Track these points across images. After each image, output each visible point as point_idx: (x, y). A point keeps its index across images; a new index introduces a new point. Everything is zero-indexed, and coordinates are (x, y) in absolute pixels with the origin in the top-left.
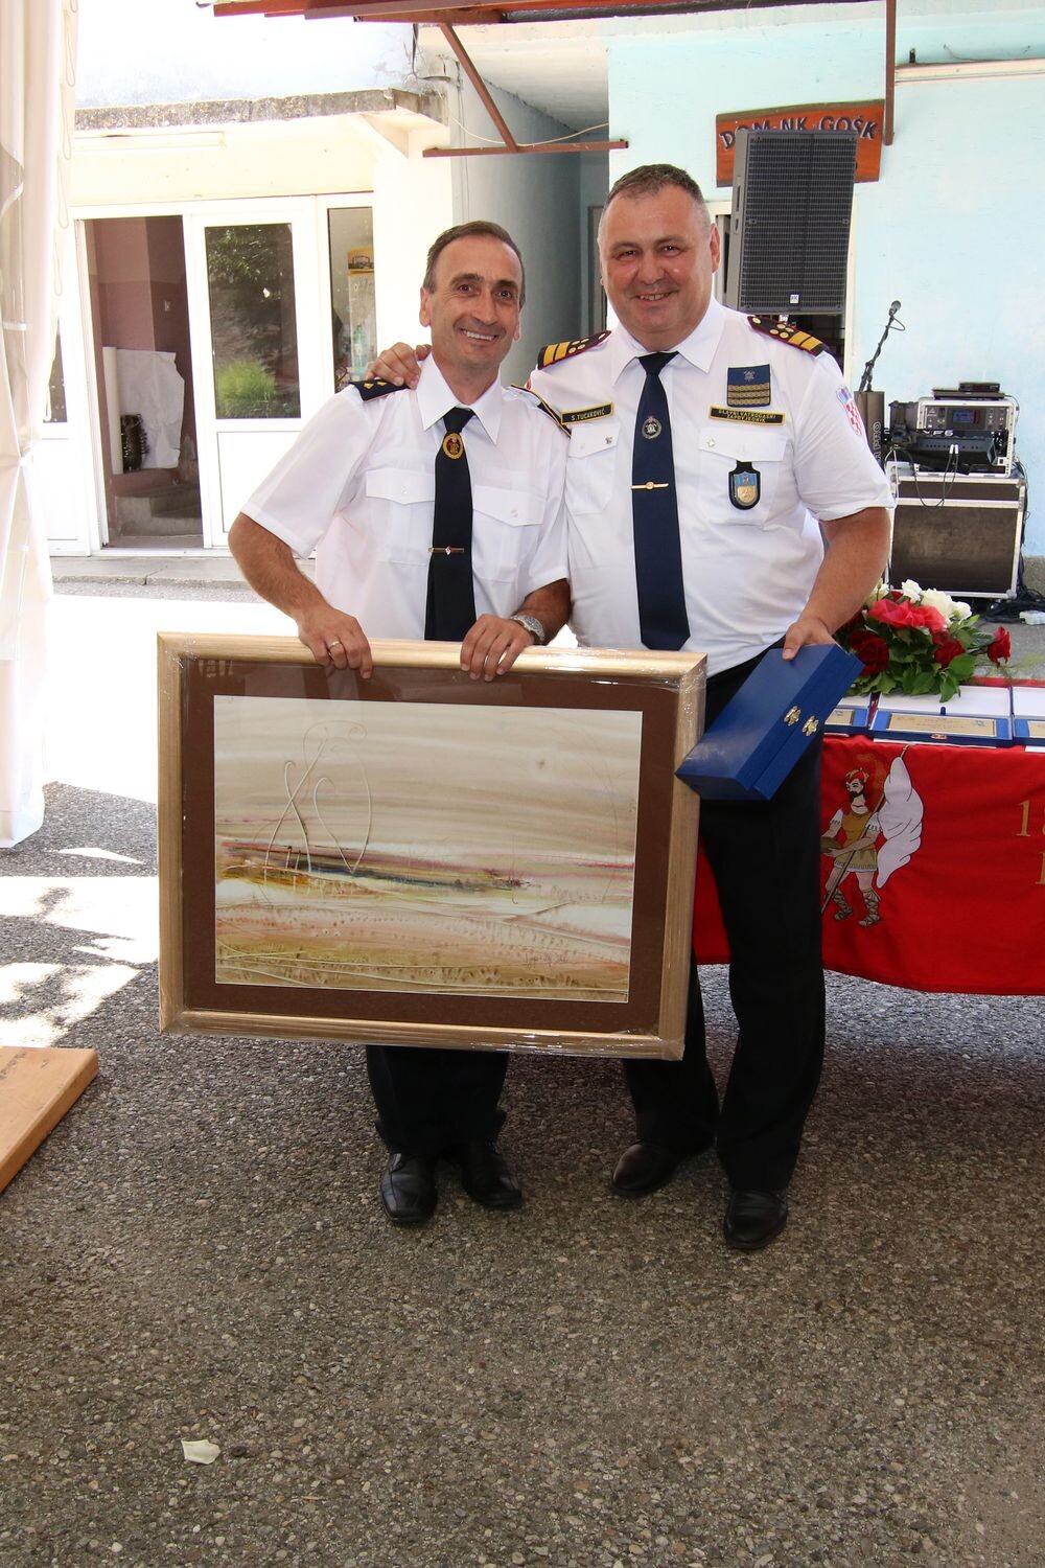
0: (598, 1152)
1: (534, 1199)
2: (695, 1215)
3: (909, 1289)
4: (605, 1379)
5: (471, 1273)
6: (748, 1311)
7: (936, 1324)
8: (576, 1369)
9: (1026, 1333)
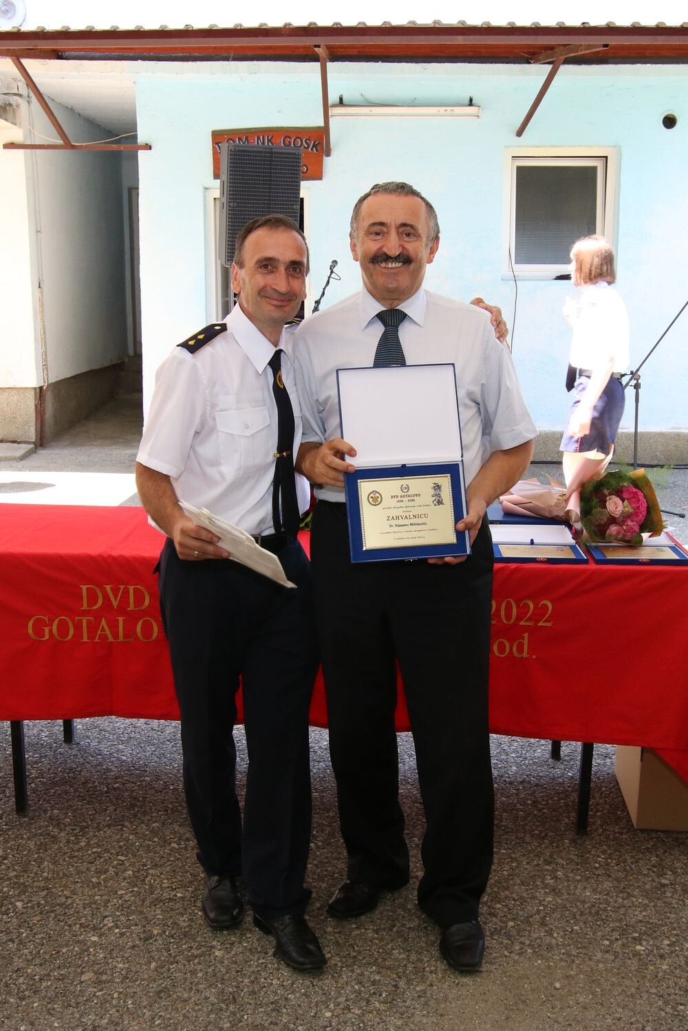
0: (123, 858)
1: (75, 897)
2: (191, 897)
3: (337, 935)
4: (123, 1022)
5: (26, 955)
6: (226, 962)
7: (355, 957)
8: (101, 1018)
9: (413, 957)
